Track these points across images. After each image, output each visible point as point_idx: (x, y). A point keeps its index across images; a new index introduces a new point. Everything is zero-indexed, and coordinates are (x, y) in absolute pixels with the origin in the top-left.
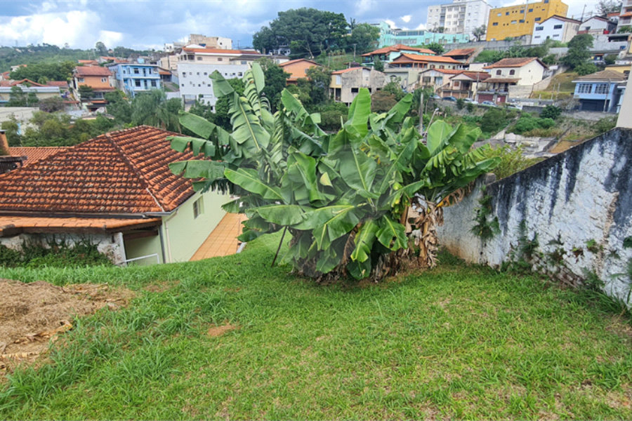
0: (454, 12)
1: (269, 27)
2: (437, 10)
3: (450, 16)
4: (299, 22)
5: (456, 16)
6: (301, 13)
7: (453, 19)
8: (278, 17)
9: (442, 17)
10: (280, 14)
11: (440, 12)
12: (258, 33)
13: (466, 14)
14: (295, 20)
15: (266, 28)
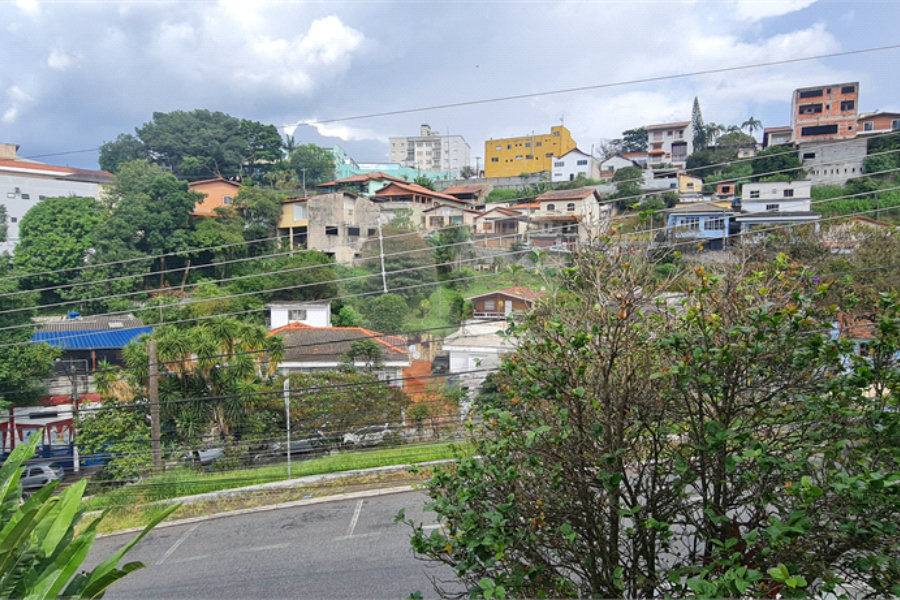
0: (425, 148)
1: (134, 134)
2: (403, 144)
3: (420, 153)
4: (198, 129)
5: (428, 153)
6: (202, 117)
7: (425, 158)
8: (153, 121)
9: (409, 154)
10: (157, 116)
11: (406, 146)
12: (110, 145)
13: (442, 151)
14: (189, 127)
15: (129, 137)
